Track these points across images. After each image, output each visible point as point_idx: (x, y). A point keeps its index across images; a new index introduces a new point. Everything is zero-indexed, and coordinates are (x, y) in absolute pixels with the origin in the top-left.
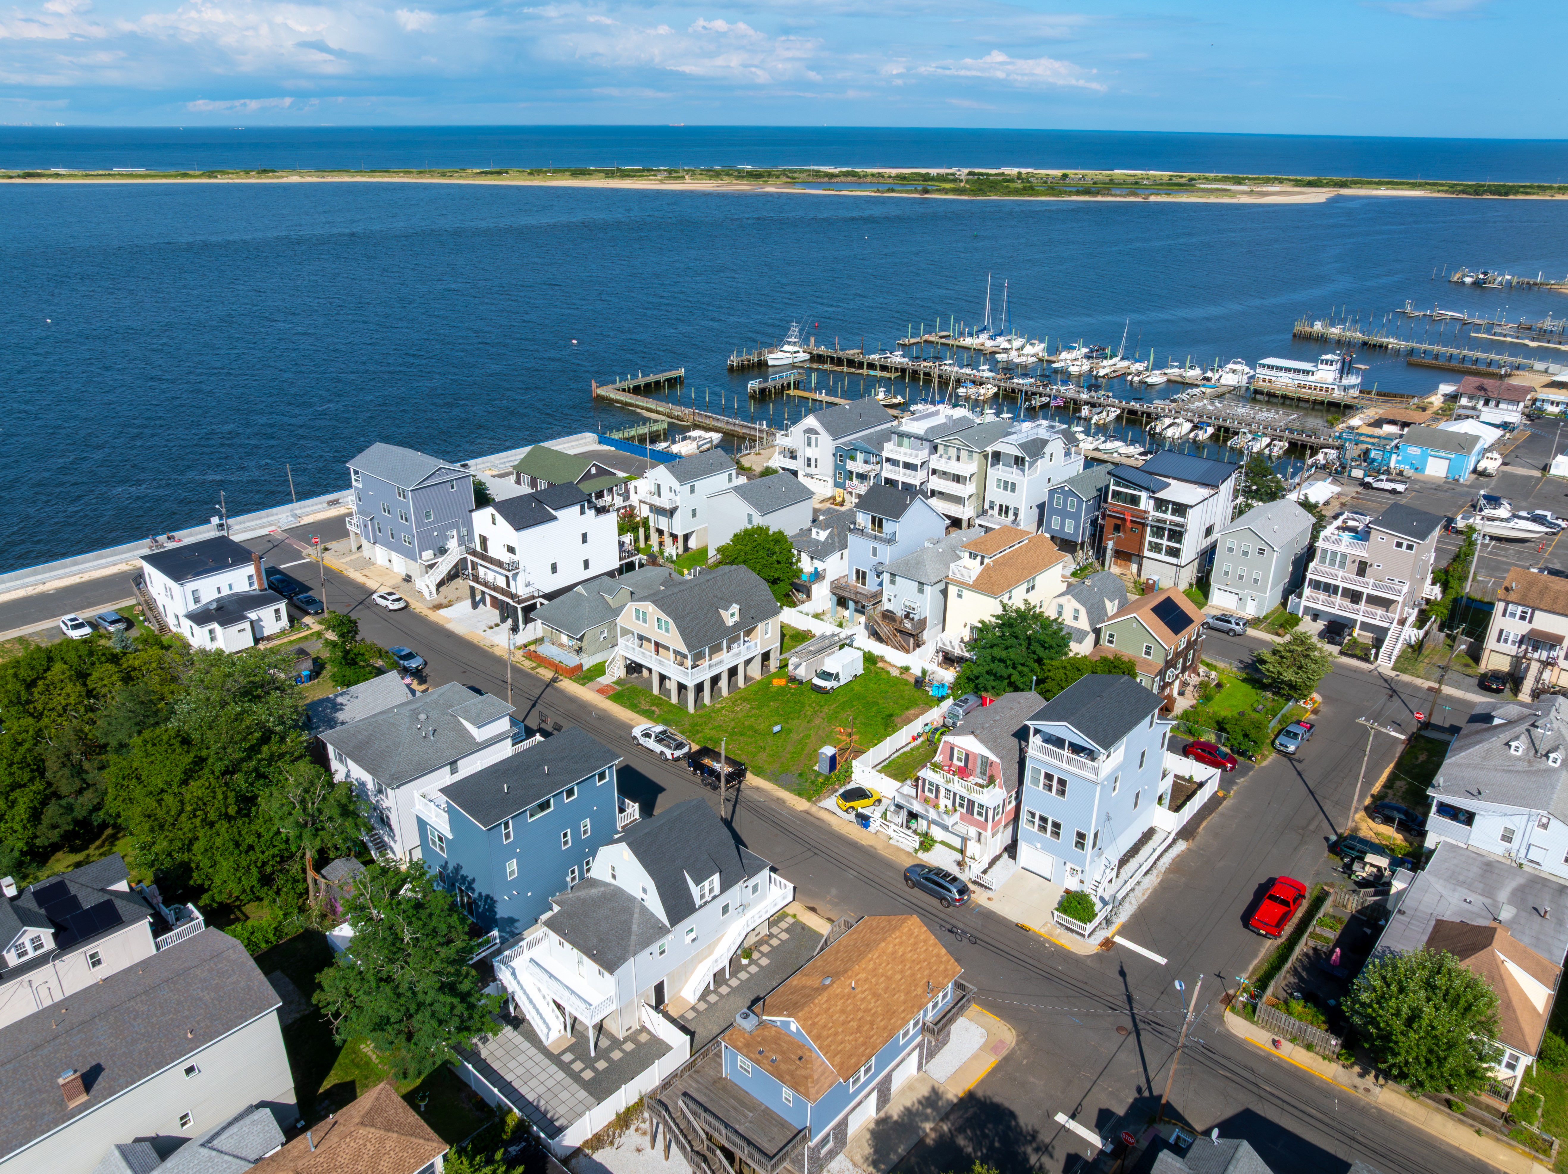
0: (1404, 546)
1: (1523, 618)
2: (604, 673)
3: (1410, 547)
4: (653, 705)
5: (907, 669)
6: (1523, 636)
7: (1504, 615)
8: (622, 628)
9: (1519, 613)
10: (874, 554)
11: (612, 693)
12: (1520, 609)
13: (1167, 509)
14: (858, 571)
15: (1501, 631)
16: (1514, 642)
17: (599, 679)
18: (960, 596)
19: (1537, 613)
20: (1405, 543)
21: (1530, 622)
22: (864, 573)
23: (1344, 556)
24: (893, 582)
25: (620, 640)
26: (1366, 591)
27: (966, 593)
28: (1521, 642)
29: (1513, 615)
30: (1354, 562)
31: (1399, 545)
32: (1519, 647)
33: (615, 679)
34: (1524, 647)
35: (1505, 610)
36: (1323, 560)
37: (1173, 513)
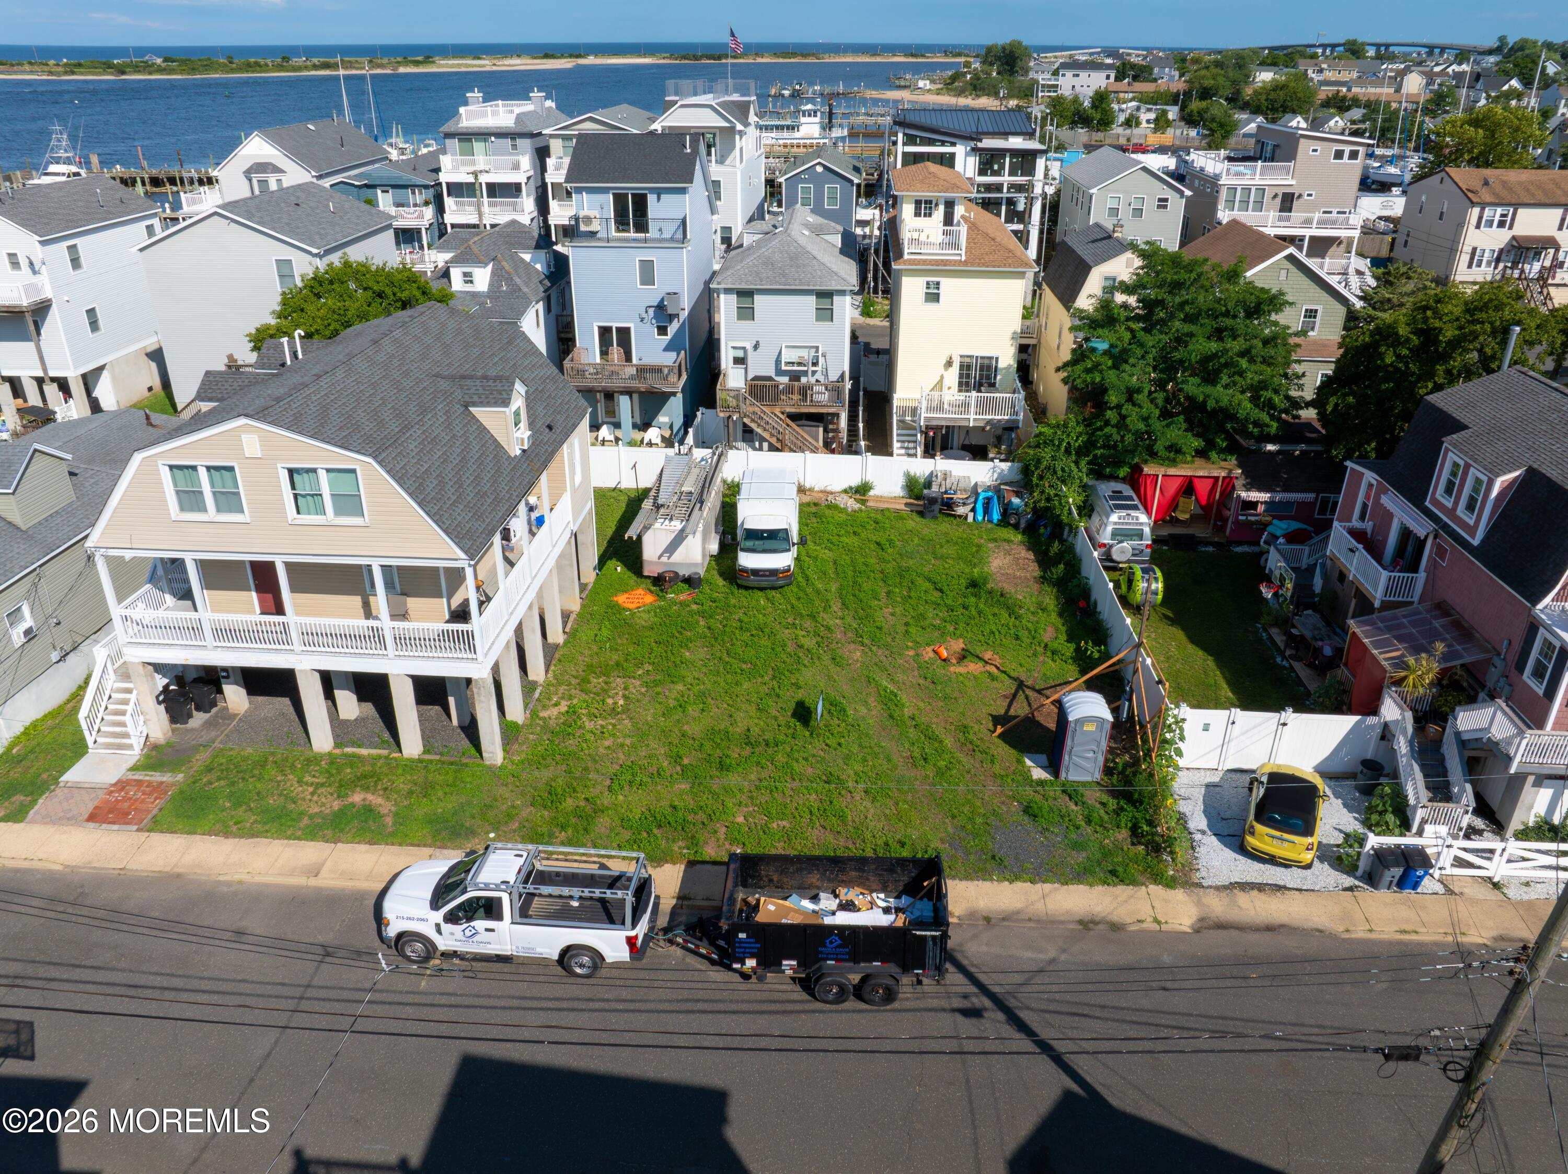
0: (1346, 155)
1: (1501, 224)
2: (79, 749)
3: (1354, 155)
4: (344, 788)
5: (862, 490)
6: (1501, 251)
7: (1478, 226)
8: (115, 564)
9: (1497, 218)
10: (647, 276)
11: (154, 806)
12: (1499, 211)
13: (1002, 167)
14: (605, 332)
15: (1474, 249)
16: (1489, 264)
17: (72, 776)
18: (933, 297)
19: (1521, 212)
20: (1347, 149)
21: (1511, 228)
22: (624, 333)
23: (1261, 190)
24: (746, 313)
25: (116, 610)
26: (1307, 233)
27: (948, 285)
28: (1498, 260)
29: (1490, 223)
30: (1276, 196)
31: (1339, 155)
32: (1495, 268)
33: (136, 752)
34: (1501, 266)
35: (1480, 218)
36: (1230, 203)
37: (1011, 174)
